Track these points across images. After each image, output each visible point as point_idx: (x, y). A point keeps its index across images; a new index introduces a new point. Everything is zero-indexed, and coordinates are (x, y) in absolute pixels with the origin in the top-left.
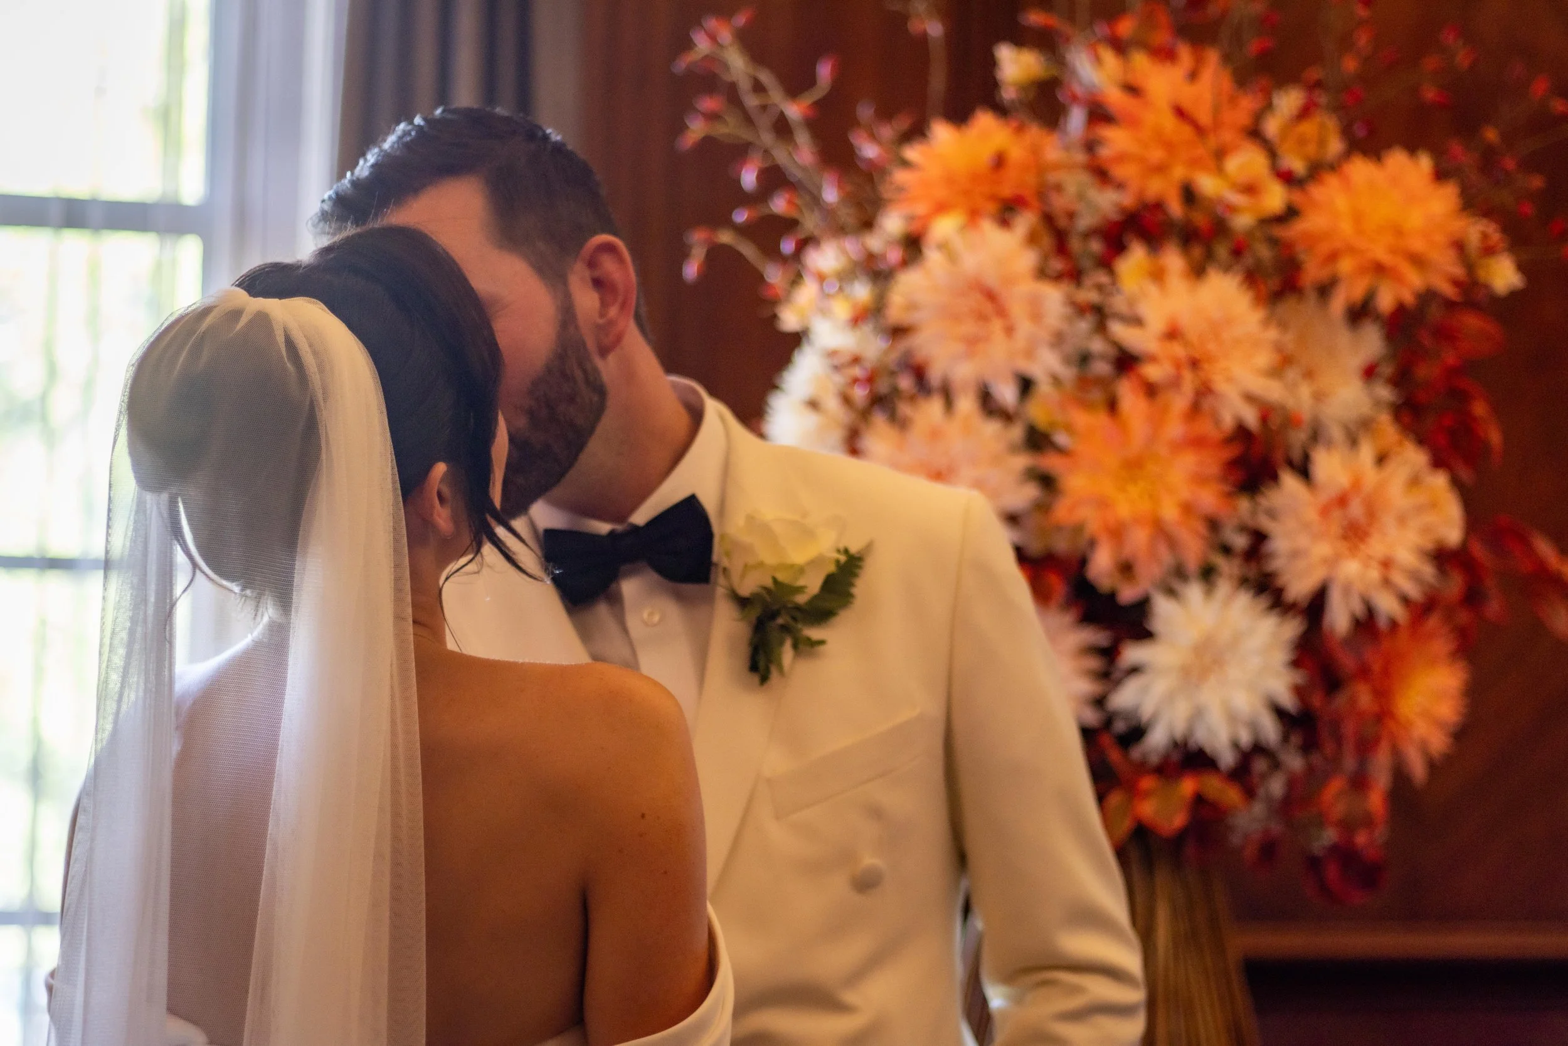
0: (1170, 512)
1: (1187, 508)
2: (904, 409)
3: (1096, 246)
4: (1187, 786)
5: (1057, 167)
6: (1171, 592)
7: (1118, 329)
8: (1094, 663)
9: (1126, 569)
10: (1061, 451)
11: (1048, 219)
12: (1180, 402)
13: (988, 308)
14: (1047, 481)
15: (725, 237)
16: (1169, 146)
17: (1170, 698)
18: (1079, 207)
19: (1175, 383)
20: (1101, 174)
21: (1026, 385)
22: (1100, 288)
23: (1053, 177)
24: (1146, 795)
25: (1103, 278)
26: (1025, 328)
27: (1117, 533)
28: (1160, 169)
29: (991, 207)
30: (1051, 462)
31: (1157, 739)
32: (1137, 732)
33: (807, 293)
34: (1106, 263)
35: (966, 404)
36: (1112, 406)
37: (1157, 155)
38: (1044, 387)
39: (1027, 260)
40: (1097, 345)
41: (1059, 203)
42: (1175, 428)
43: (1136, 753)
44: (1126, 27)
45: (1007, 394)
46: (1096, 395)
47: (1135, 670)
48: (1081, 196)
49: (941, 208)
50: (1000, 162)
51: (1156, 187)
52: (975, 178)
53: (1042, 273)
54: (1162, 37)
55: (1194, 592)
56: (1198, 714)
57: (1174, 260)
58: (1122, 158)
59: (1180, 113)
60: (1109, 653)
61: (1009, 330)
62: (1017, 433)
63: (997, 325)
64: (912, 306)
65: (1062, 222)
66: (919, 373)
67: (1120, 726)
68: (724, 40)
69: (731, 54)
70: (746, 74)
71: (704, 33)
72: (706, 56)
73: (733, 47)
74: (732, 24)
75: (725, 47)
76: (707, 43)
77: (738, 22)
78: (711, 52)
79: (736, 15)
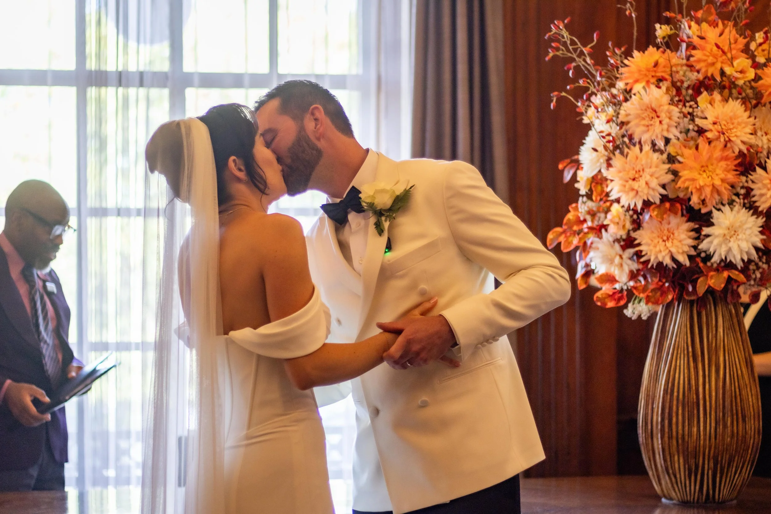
0: (717, 182)
1: (723, 181)
2: (626, 150)
3: (690, 92)
4: (725, 274)
5: (676, 65)
6: (719, 210)
7: (698, 121)
8: (693, 234)
9: (703, 202)
10: (680, 162)
11: (674, 84)
12: (720, 144)
13: (654, 115)
14: (675, 173)
15: (564, 94)
16: (715, 57)
17: (720, 245)
18: (684, 79)
19: (718, 138)
20: (691, 67)
21: (667, 141)
22: (691, 107)
23: (674, 69)
24: (712, 277)
25: (692, 103)
26: (666, 121)
27: (700, 190)
28: (713, 64)
29: (653, 80)
30: (676, 166)
31: (716, 259)
32: (709, 257)
33: (591, 111)
34: (694, 98)
35: (647, 148)
36: (697, 148)
37: (711, 60)
38: (674, 141)
39: (666, 99)
40: (691, 127)
41: (677, 77)
42: (717, 154)
43: (709, 264)
44: (700, 14)
45: (661, 144)
46: (692, 143)
47: (707, 236)
48: (684, 75)
49: (637, 81)
50: (656, 64)
51: (711, 71)
52: (648, 70)
53: (672, 102)
54: (713, 17)
55: (726, 209)
56: (730, 250)
57: (717, 96)
58: (699, 61)
59: (717, 46)
60: (698, 231)
61: (660, 122)
62: (665, 156)
63: (657, 120)
64: (627, 115)
65: (679, 84)
66: (631, 138)
67: (703, 255)
68: (561, 27)
69: (564, 32)
70: (569, 39)
71: (555, 25)
72: (555, 33)
73: (564, 29)
74: (563, 22)
75: (561, 30)
76: (556, 29)
77: (566, 21)
78: (557, 31)
79: (565, 19)
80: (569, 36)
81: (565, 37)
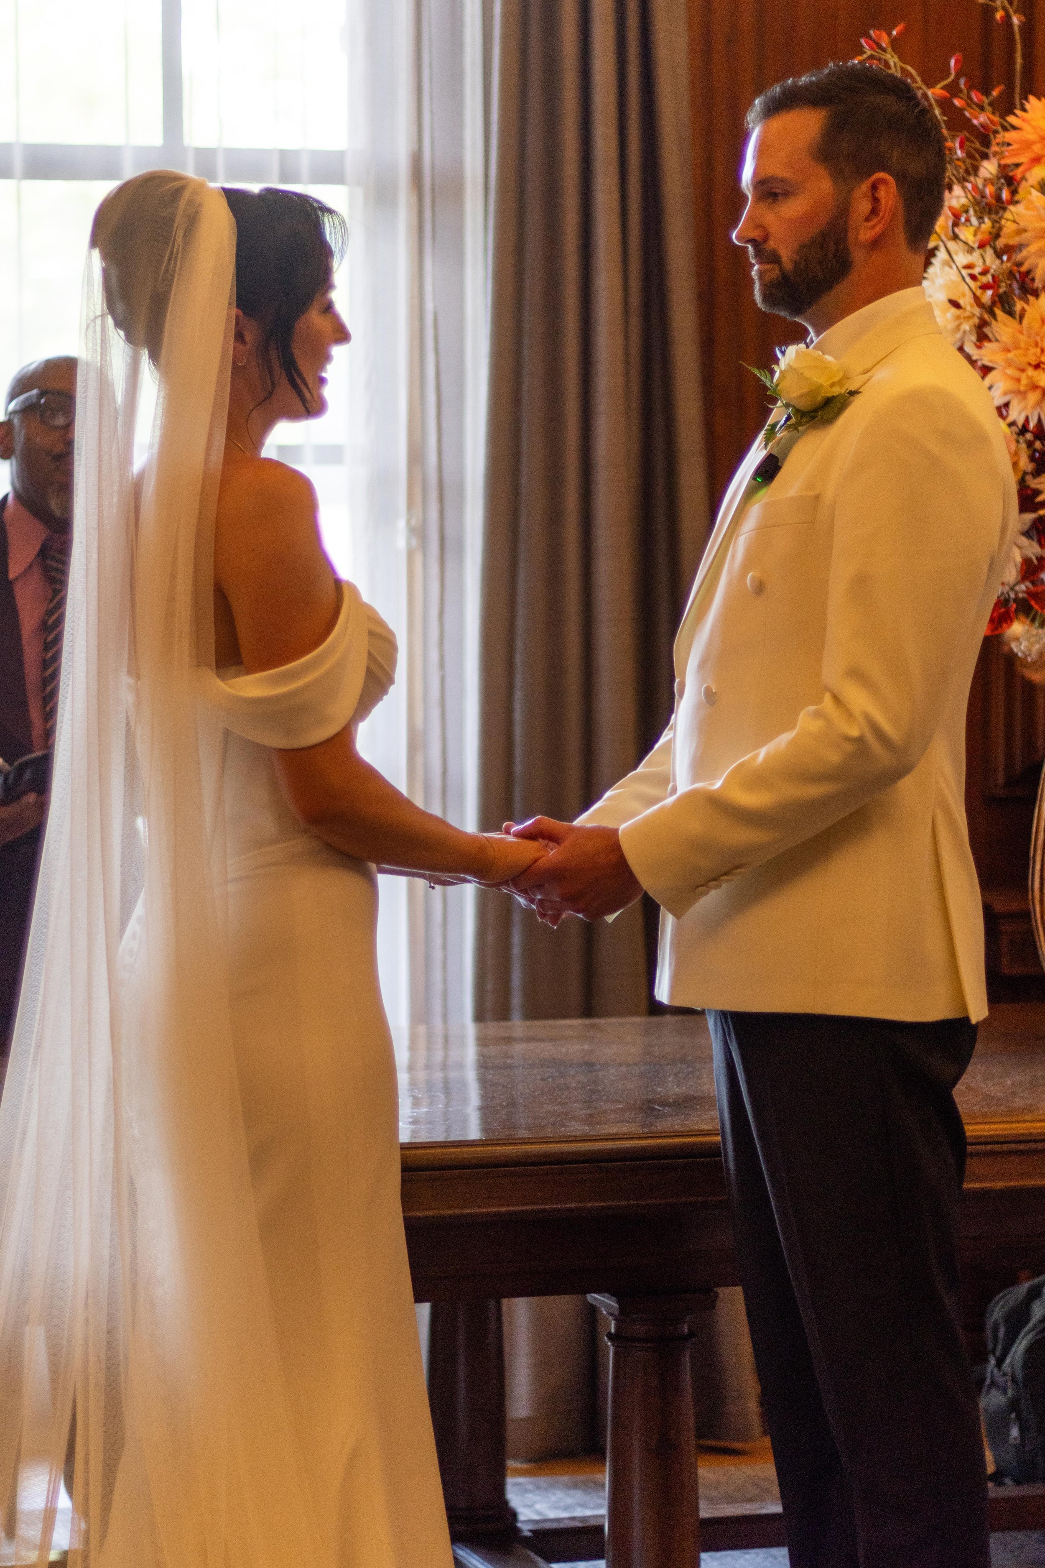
68: (884, 45)
69: (889, 56)
70: (898, 68)
71: (870, 41)
72: (871, 57)
73: (889, 49)
74: (889, 34)
75: (884, 50)
76: (872, 48)
77: (894, 33)
78: (874, 53)
79: (893, 29)
80: (899, 63)
81: (892, 64)
